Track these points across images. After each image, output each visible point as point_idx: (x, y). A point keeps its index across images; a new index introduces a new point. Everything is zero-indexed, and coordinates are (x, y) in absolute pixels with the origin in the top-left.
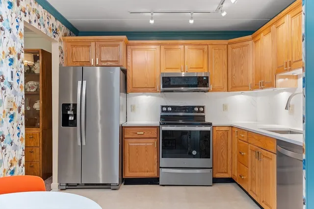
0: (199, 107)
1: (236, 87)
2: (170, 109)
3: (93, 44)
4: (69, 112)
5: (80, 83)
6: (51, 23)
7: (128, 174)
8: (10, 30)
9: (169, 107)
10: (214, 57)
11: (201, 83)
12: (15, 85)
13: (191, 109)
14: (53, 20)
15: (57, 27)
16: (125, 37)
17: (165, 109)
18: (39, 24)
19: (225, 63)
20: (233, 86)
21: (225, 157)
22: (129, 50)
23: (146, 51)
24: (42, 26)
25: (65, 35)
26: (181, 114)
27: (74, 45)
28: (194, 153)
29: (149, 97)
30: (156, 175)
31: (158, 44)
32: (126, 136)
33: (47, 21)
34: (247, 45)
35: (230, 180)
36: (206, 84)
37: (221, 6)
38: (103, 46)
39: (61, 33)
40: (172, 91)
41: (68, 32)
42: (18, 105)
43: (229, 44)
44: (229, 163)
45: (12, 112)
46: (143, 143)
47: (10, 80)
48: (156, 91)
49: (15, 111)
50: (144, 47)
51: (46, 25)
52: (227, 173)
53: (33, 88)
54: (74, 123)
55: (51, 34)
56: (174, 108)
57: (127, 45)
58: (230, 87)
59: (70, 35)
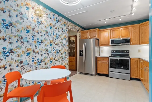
0: (126, 51)
1: (143, 43)
2: (115, 52)
3: (88, 32)
4: (81, 52)
5: (84, 44)
6: (76, 28)
7: (99, 72)
8: (65, 32)
9: (114, 51)
10: (133, 31)
11: (127, 42)
12: (66, 45)
13: (123, 51)
14: (77, 27)
15: (79, 29)
16: (98, 29)
17: (113, 52)
18: (73, 29)
19: (138, 33)
20: (142, 42)
21: (136, 70)
22: (100, 33)
23: (105, 32)
24: (74, 29)
25: (81, 30)
26: (121, 53)
27: (83, 33)
28: (122, 67)
29: (108, 47)
30: (108, 74)
31: (109, 29)
32: (98, 60)
33: (75, 27)
34: (148, 25)
35: (139, 80)
36: (129, 42)
37: (131, 11)
38: (91, 32)
39: (80, 30)
40: (115, 45)
41: (82, 29)
42: (67, 50)
43: (140, 25)
44: (138, 73)
45: (65, 52)
46: (103, 63)
47: (64, 44)
48: (109, 45)
49: (66, 51)
50: (106, 31)
51: (75, 29)
52: (137, 76)
53: (74, 46)
54: (82, 56)
55: (76, 31)
56: (117, 51)
57: (99, 31)
58: (140, 42)
59: (83, 30)
